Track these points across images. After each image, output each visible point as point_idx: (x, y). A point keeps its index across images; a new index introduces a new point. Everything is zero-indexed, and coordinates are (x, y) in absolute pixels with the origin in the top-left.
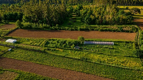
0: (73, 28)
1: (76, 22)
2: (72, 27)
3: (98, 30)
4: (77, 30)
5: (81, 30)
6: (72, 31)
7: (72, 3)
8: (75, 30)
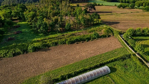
0: (18, 50)
1: (21, 32)
2: (15, 47)
3: (65, 43)
4: (25, 51)
5: (36, 49)
6: (15, 57)
7: (9, 4)
8: (22, 53)
